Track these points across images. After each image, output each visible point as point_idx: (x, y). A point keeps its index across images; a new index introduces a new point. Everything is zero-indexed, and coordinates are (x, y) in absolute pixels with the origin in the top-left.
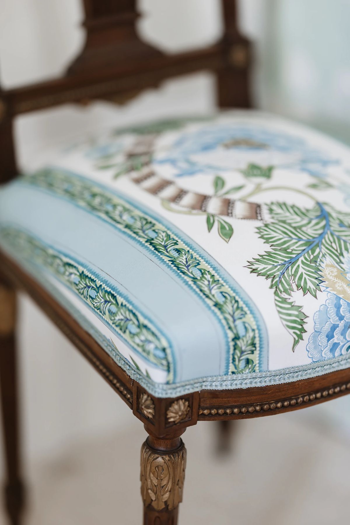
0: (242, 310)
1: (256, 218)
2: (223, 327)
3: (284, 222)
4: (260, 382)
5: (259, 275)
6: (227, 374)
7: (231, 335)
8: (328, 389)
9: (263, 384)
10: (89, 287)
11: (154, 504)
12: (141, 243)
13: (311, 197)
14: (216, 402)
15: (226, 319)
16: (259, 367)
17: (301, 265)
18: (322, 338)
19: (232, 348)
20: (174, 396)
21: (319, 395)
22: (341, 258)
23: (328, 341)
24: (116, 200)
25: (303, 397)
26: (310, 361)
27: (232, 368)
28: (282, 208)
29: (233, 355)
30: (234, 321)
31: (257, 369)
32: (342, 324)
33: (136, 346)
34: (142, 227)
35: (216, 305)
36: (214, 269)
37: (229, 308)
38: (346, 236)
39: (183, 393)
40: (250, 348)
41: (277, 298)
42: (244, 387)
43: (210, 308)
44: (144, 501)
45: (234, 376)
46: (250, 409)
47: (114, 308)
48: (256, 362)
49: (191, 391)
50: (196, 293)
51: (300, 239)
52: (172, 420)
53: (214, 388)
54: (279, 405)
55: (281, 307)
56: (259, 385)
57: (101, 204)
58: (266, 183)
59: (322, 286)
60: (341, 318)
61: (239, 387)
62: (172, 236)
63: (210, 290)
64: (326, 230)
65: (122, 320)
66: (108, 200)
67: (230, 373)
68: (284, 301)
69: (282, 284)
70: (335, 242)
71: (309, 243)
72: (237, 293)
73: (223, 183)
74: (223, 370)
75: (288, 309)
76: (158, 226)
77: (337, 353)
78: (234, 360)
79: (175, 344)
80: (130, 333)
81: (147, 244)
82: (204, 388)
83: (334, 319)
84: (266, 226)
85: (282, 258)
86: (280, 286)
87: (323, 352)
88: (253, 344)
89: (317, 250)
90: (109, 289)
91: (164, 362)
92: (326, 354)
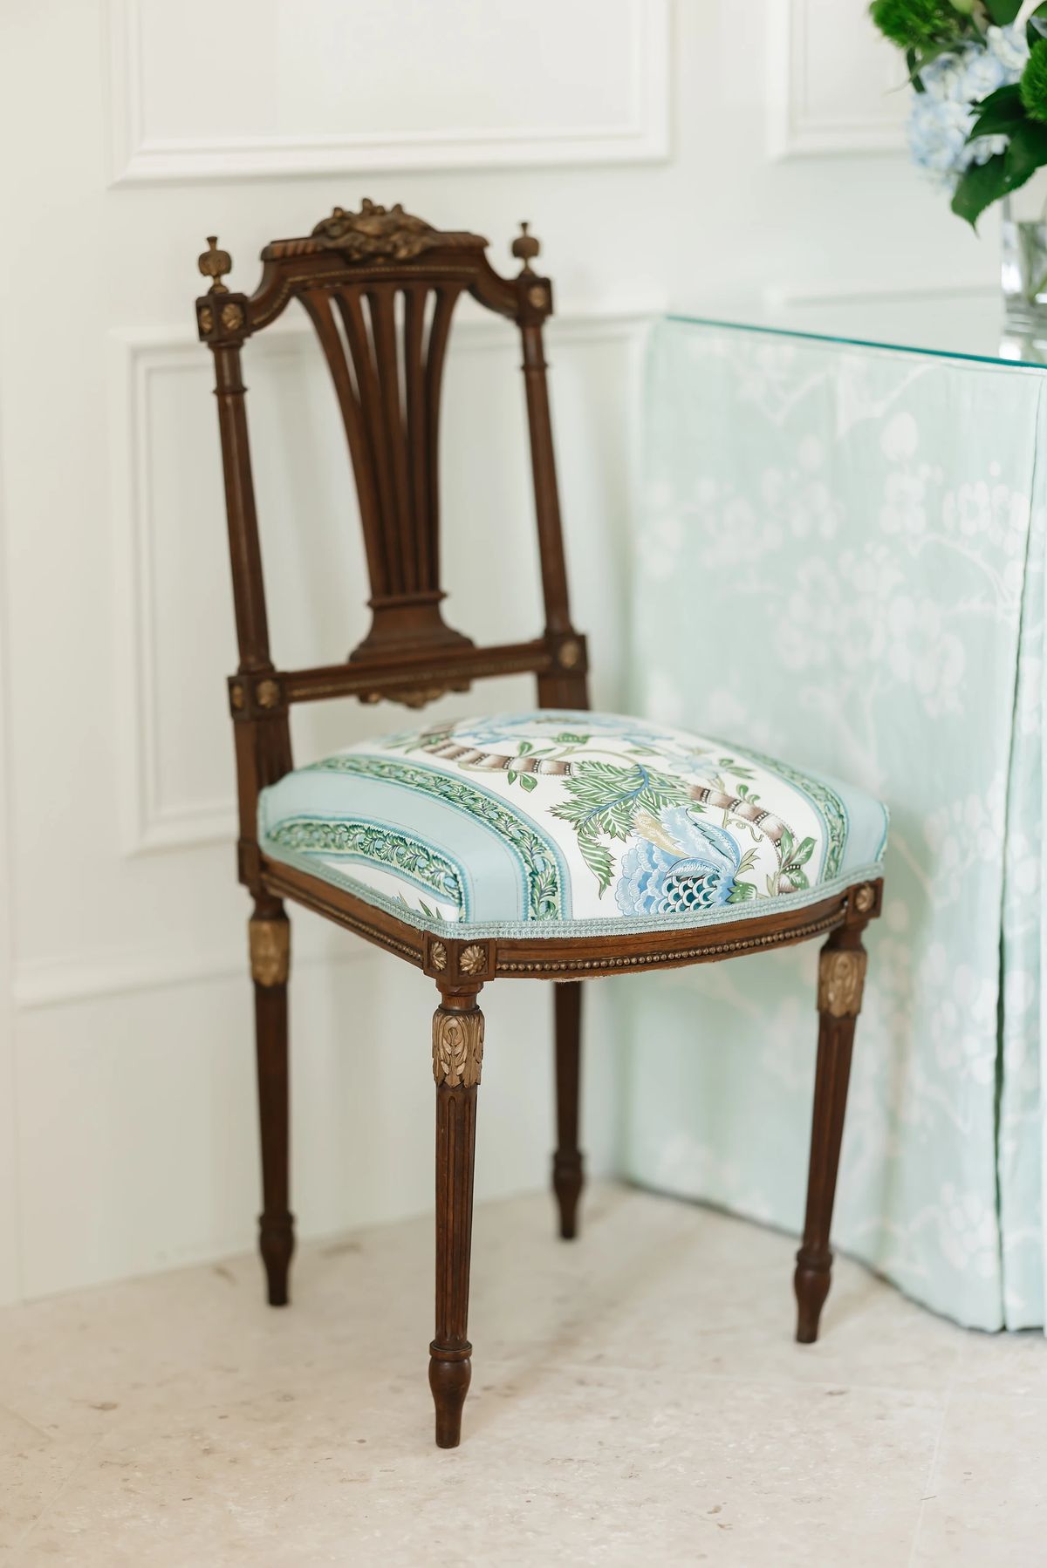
0: (541, 846)
1: (565, 774)
2: (520, 860)
3: (596, 778)
4: (564, 932)
5: (562, 818)
6: (526, 919)
7: (528, 870)
8: (645, 955)
9: (568, 935)
10: (375, 840)
11: (447, 1080)
12: (434, 796)
13: (631, 760)
14: (515, 955)
15: (522, 852)
16: (562, 913)
17: (610, 813)
18: (633, 889)
19: (530, 885)
20: (467, 938)
21: (634, 960)
22: (658, 810)
23: (641, 892)
24: (406, 767)
25: (615, 959)
26: (620, 914)
27: (531, 913)
28: (595, 767)
29: (532, 894)
30: (532, 855)
31: (559, 915)
32: (655, 873)
33: (425, 882)
34: (436, 784)
35: (512, 839)
36: (513, 812)
37: (526, 843)
38: (666, 793)
39: (477, 937)
40: (550, 887)
41: (580, 838)
42: (546, 936)
43: (506, 842)
44: (436, 1079)
45: (535, 922)
46: (554, 966)
47: (402, 850)
48: (559, 907)
49: (486, 936)
50: (491, 829)
51: (612, 792)
52: (466, 969)
53: (512, 936)
54: (587, 965)
55: (584, 846)
56: (562, 935)
57: (390, 772)
58: (578, 747)
59: (633, 832)
60: (654, 866)
61: (540, 936)
62: (468, 788)
63: (507, 829)
64: (643, 787)
65: (411, 858)
66: (399, 768)
67: (530, 919)
68: (589, 841)
69: (587, 827)
70: (652, 797)
71: (621, 796)
72: (536, 832)
73: (530, 747)
74: (521, 914)
75: (593, 849)
76: (453, 782)
77: (652, 911)
78: (533, 902)
79: (466, 871)
80: (419, 867)
81: (441, 796)
82: (501, 935)
83: (646, 867)
84: (575, 780)
85: (588, 806)
86: (585, 829)
87: (636, 906)
88: (554, 883)
89: (631, 802)
90: (397, 835)
91: (455, 893)
92: (639, 909)
